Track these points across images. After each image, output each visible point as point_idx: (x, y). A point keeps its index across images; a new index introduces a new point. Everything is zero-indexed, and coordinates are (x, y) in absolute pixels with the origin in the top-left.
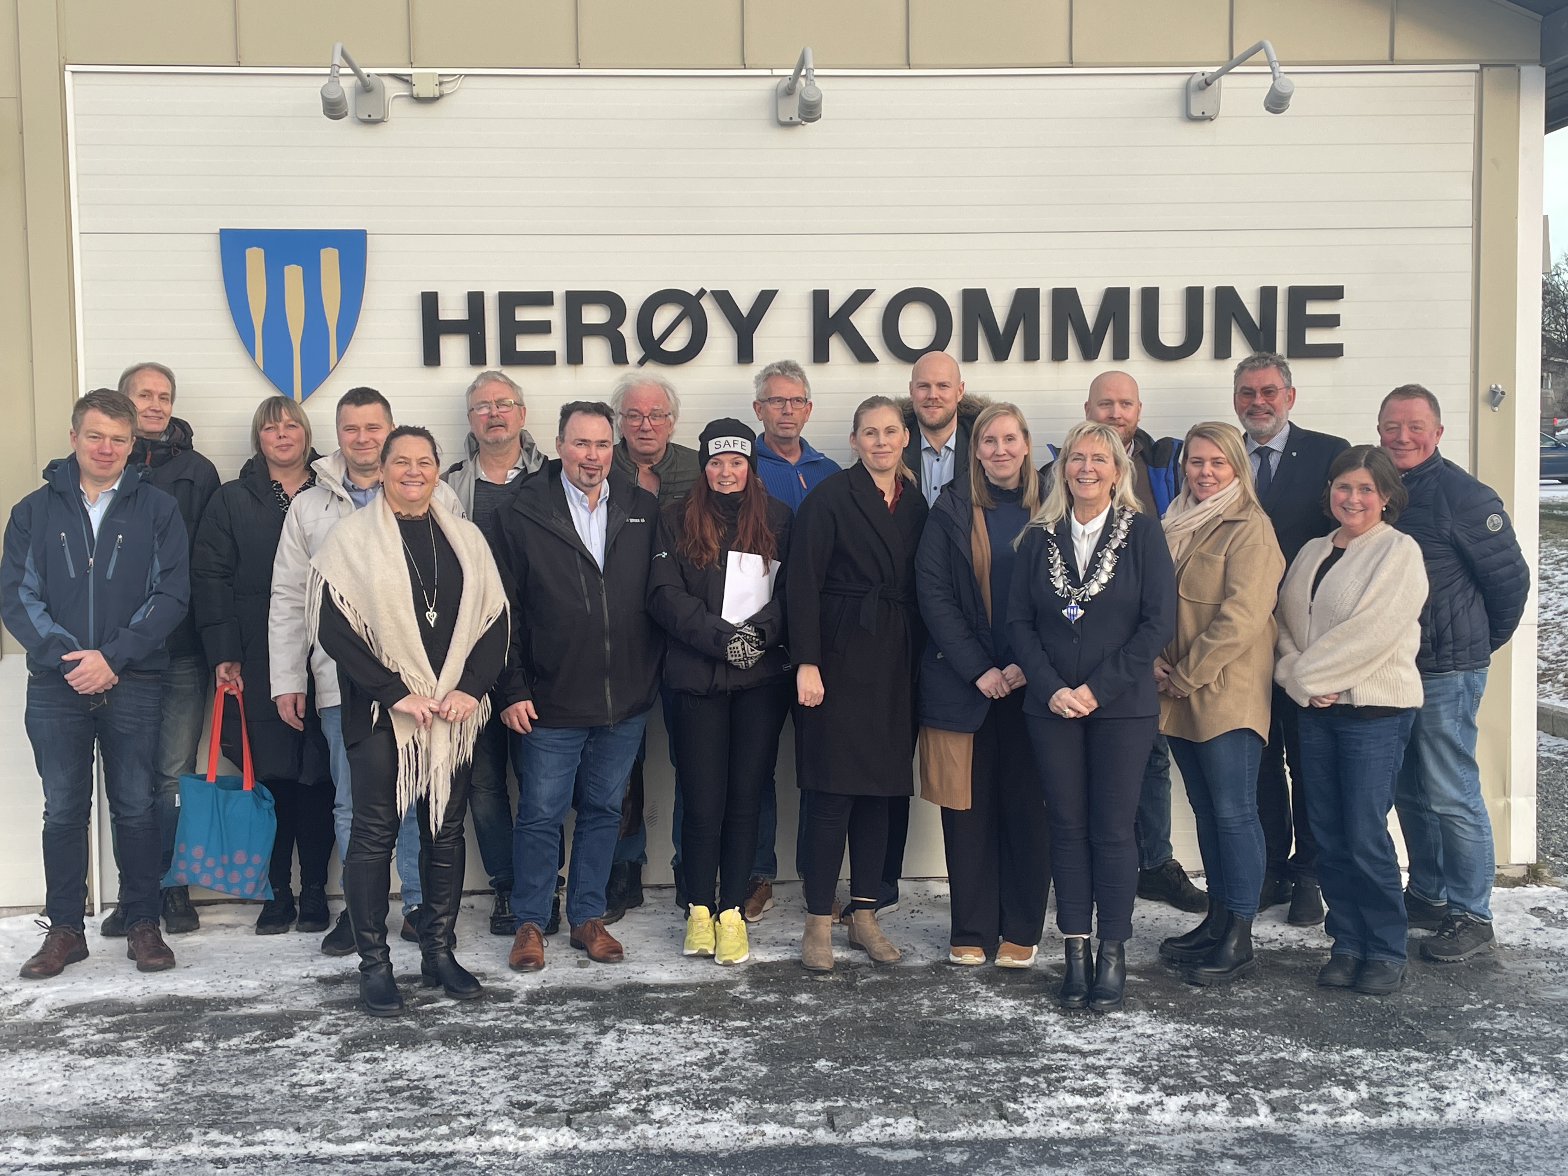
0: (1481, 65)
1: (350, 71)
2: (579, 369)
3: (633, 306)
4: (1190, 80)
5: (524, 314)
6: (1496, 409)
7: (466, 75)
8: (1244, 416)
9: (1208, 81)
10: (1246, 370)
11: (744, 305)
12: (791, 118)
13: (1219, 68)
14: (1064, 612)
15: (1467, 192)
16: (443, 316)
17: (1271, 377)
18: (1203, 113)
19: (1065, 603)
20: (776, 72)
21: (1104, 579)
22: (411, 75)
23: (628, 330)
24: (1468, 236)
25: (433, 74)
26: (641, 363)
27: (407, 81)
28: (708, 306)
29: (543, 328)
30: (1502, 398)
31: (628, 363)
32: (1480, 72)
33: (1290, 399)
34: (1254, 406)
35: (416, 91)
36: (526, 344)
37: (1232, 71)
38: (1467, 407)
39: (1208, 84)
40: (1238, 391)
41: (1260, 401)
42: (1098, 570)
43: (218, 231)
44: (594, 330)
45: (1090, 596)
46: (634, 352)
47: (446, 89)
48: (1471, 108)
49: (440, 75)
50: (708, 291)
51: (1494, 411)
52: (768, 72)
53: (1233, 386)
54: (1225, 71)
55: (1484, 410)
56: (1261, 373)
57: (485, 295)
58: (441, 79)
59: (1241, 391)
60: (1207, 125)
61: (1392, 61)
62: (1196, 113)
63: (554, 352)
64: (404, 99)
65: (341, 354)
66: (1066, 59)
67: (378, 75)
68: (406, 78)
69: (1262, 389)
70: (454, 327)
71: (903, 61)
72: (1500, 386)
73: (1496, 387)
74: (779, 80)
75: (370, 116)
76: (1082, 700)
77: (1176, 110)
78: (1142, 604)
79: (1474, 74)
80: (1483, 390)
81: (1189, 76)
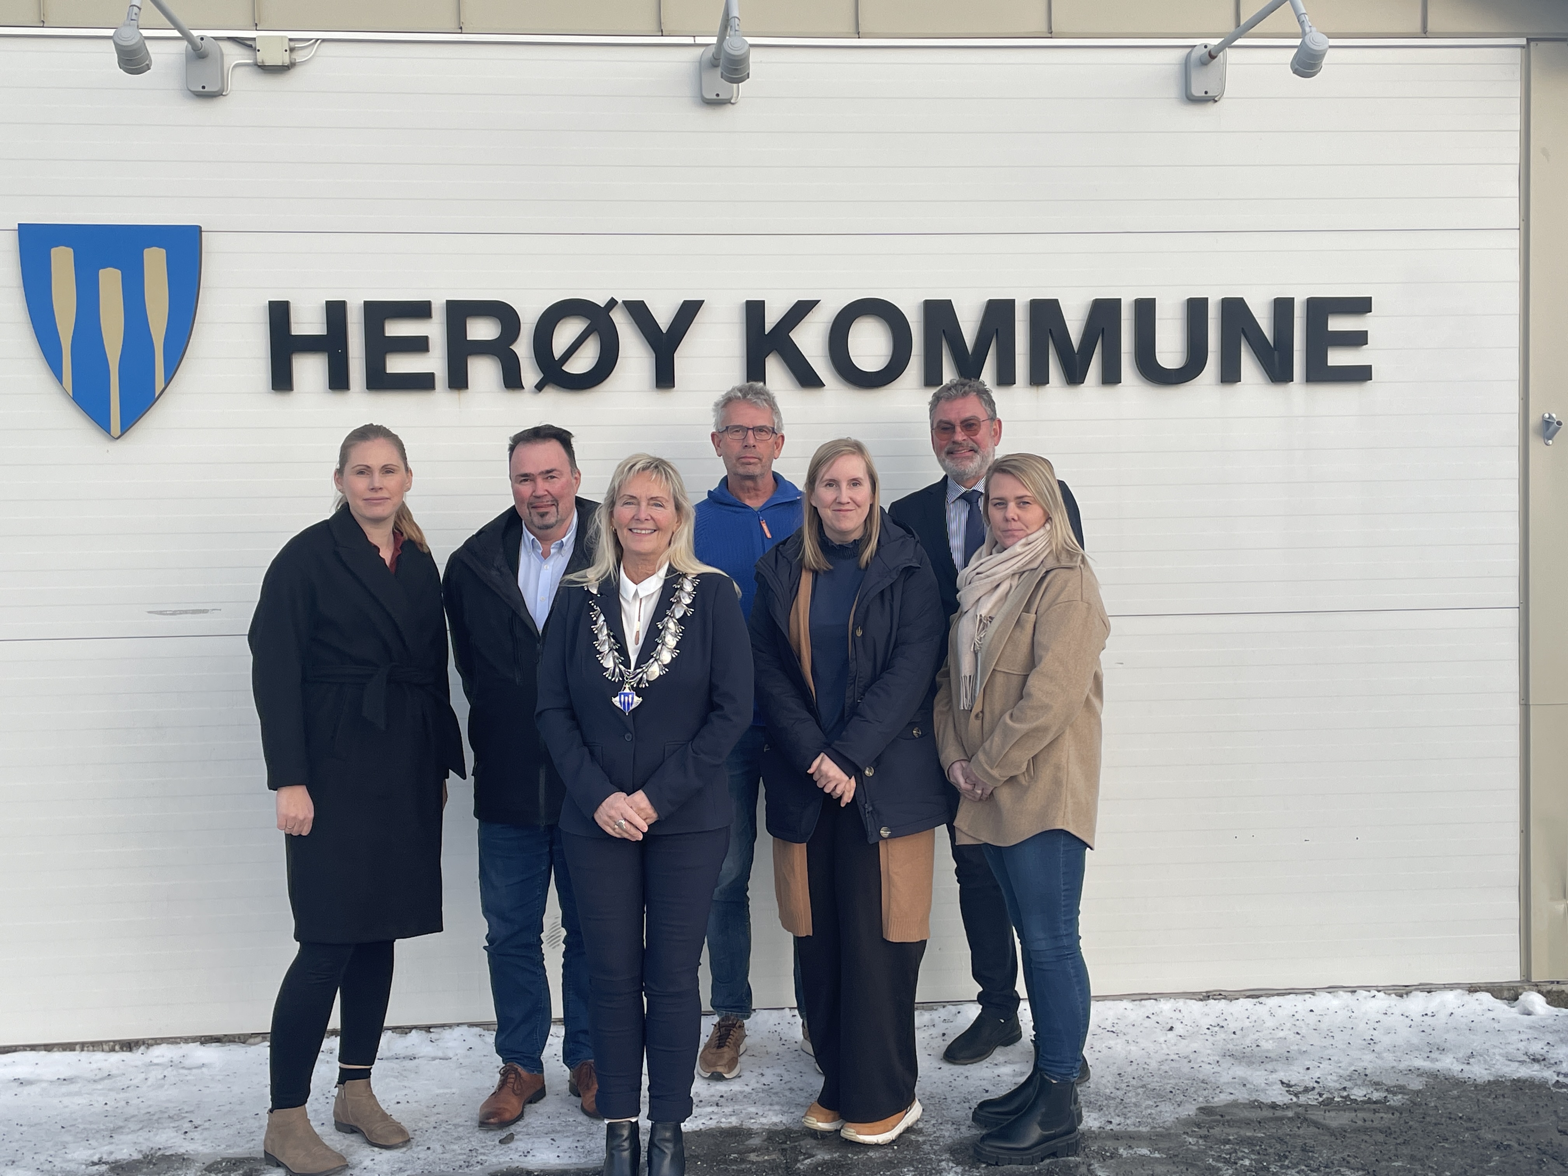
0: (1528, 39)
1: (176, 33)
2: (464, 395)
3: (529, 319)
4: (1190, 53)
5: (396, 329)
6: (1550, 442)
7: (324, 40)
8: (943, 455)
9: (1213, 53)
10: (942, 401)
11: (664, 318)
12: (718, 95)
13: (1220, 40)
14: (616, 701)
15: (1513, 189)
16: (297, 329)
17: (971, 407)
18: (1206, 93)
19: (617, 688)
20: (699, 40)
21: (666, 657)
22: (254, 39)
23: (523, 348)
24: (1514, 240)
25: (282, 37)
26: (539, 387)
27: (251, 46)
28: (620, 320)
29: (419, 345)
30: (1557, 430)
31: (523, 388)
32: (1526, 48)
33: (996, 433)
34: (954, 443)
35: (260, 57)
36: (397, 364)
37: (1235, 43)
38: (1515, 439)
39: (1212, 56)
40: (935, 426)
41: (960, 436)
42: (659, 647)
43: (17, 227)
44: (482, 348)
45: (647, 681)
46: (530, 374)
47: (299, 57)
48: (1517, 90)
49: (291, 40)
50: (620, 302)
51: (1547, 444)
52: (690, 40)
53: (929, 421)
54: (1228, 44)
55: (1536, 444)
56: (959, 404)
57: (348, 306)
58: (292, 44)
59: (938, 426)
60: (1211, 108)
61: (1425, 33)
62: (1197, 92)
63: (433, 374)
64: (247, 69)
65: (169, 378)
66: (1044, 28)
67: (215, 38)
68: (249, 43)
69: (962, 422)
70: (309, 344)
71: (852, 29)
72: (1554, 415)
73: (1550, 417)
74: (702, 49)
75: (204, 87)
76: (639, 811)
77: (1174, 90)
78: (712, 688)
79: (1519, 50)
80: (1534, 419)
81: (1188, 50)
